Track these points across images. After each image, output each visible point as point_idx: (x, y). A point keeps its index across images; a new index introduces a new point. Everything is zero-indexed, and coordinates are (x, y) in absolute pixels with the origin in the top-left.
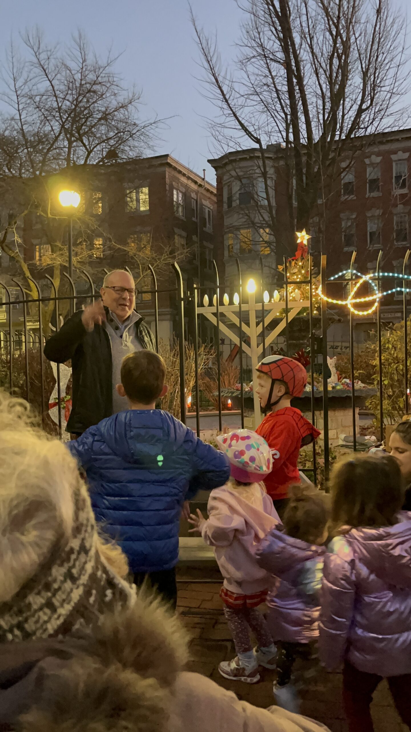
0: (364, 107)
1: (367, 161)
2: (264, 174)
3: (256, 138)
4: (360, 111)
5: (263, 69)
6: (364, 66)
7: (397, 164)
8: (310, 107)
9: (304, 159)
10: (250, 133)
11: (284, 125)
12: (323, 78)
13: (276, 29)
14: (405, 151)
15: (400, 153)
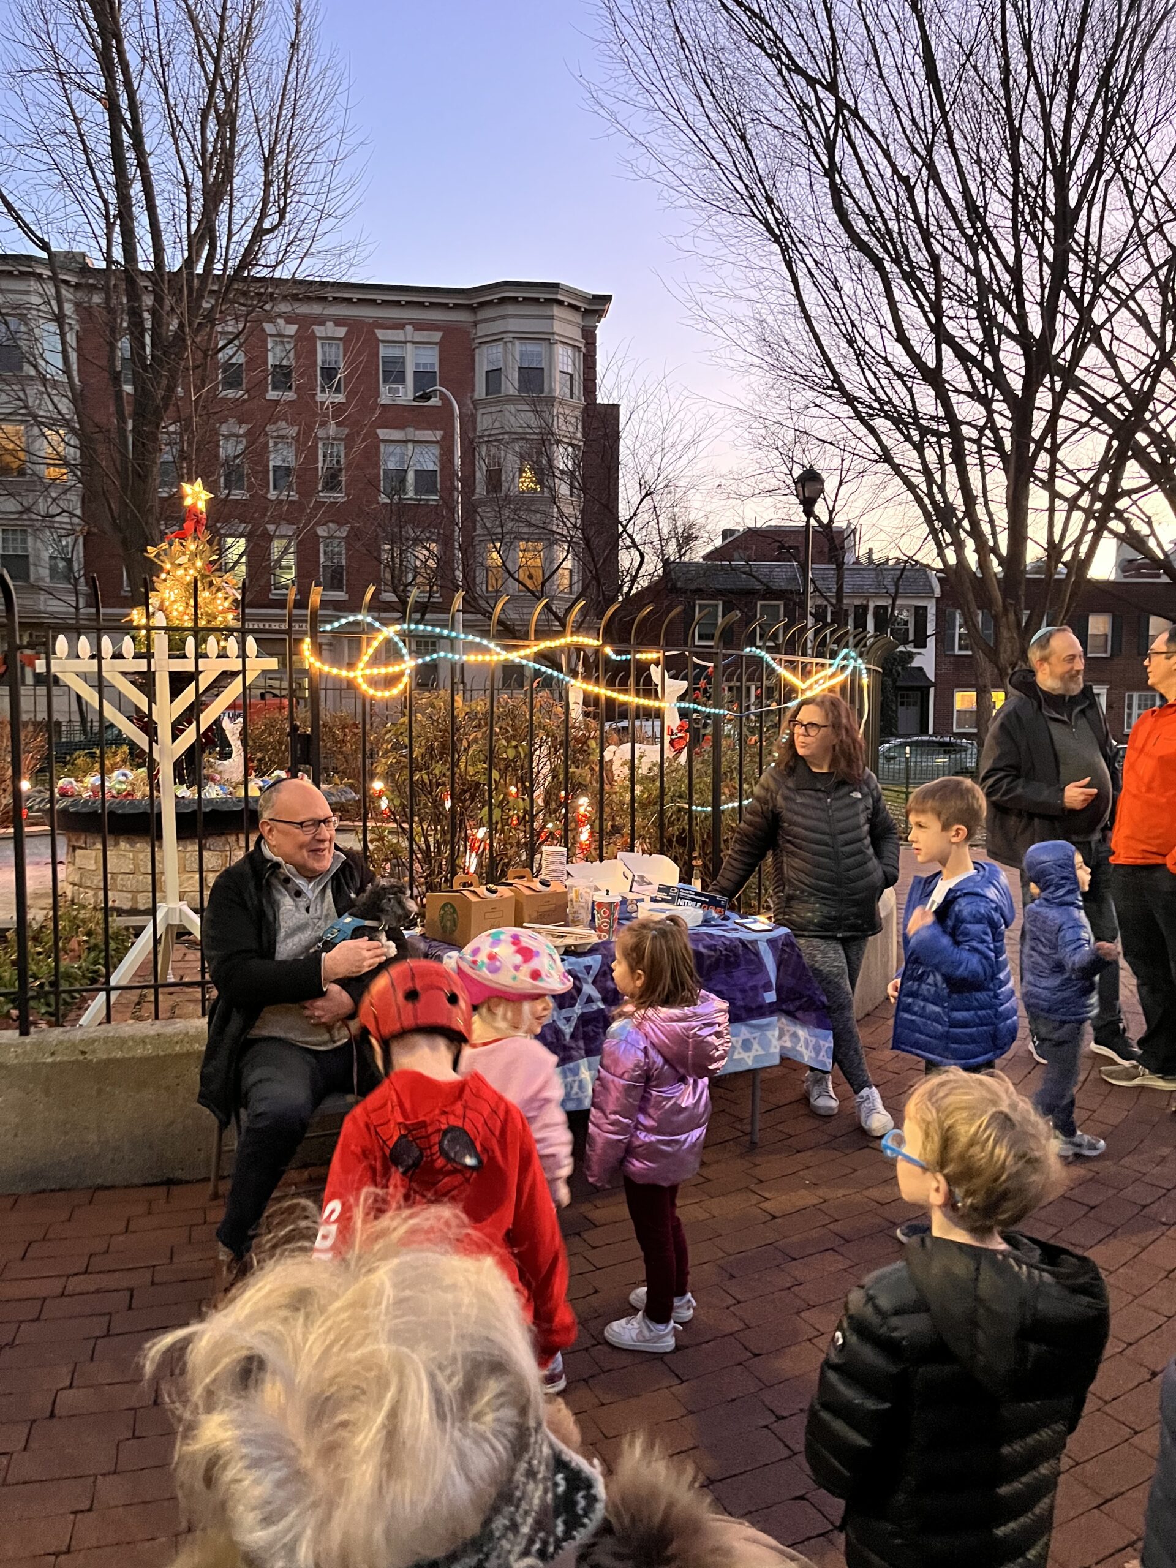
1: (269, 328)
3: (41, 240)
4: (259, 233)
6: (265, 144)
7: (323, 345)
9: (148, 301)
10: (27, 226)
11: (104, 226)
14: (339, 322)
15: (330, 324)
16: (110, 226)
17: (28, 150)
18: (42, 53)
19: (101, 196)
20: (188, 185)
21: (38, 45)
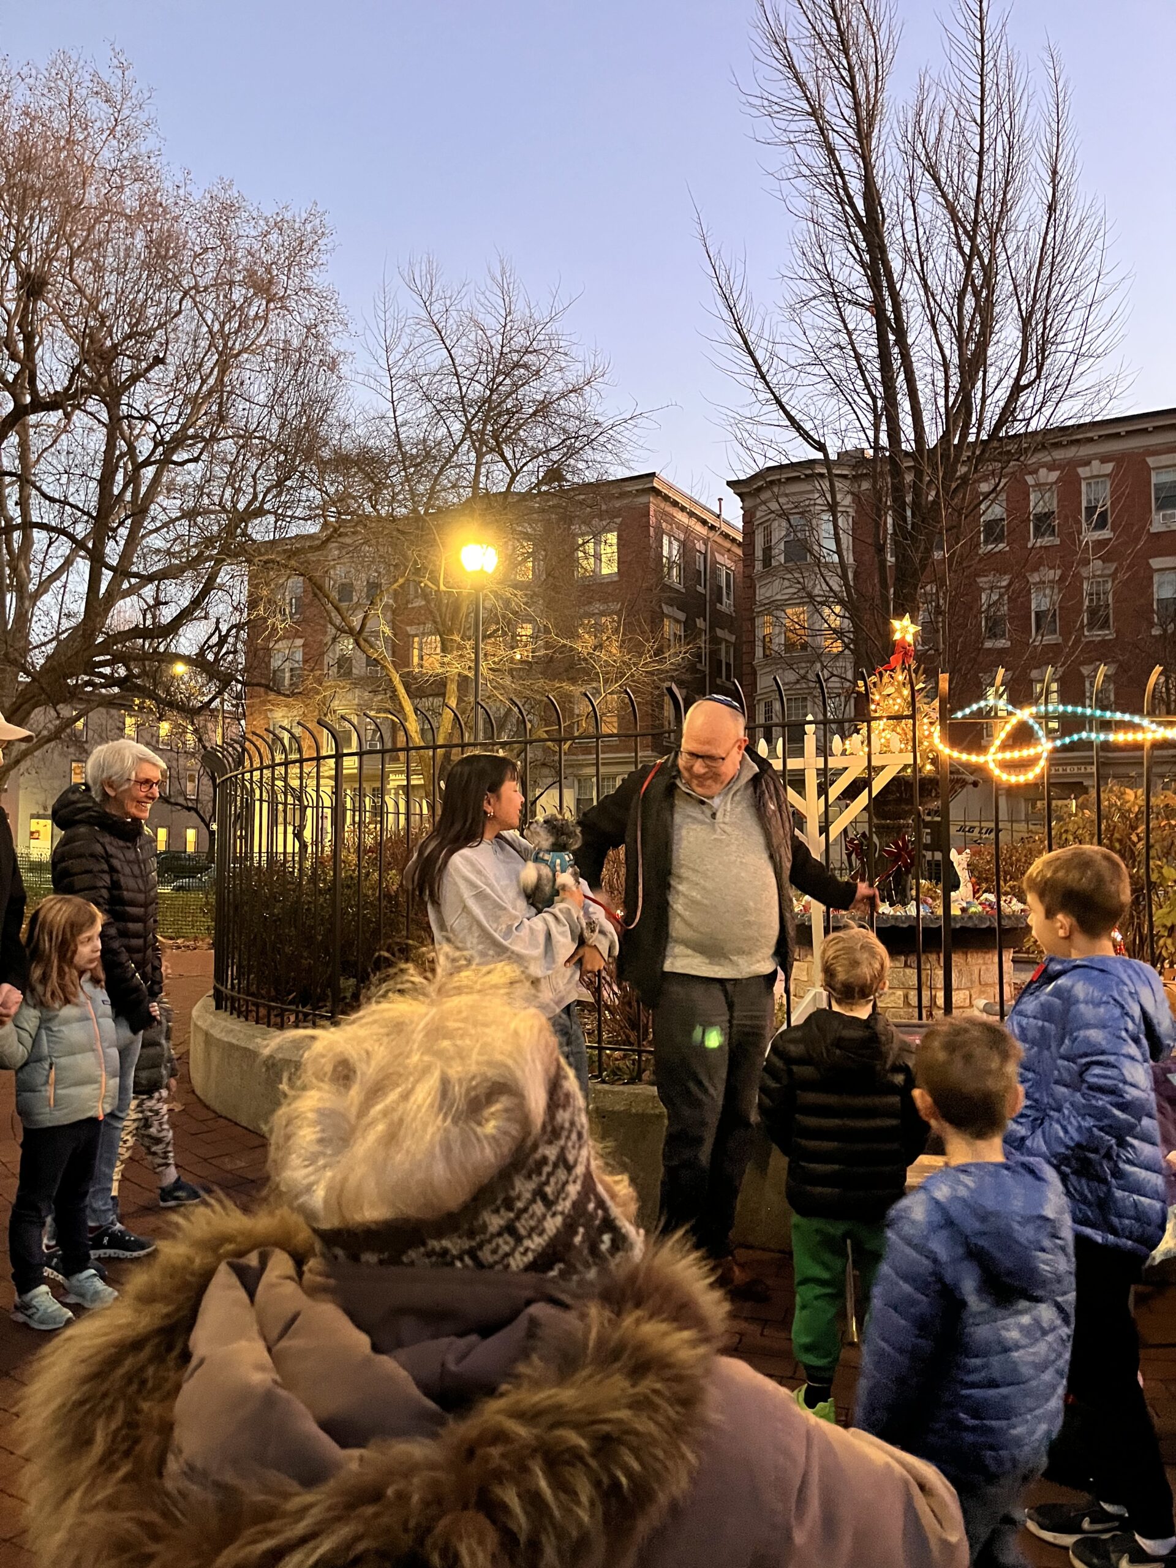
0: (1024, 381)
1: (1030, 480)
2: (833, 508)
3: (818, 443)
4: (1017, 389)
5: (830, 319)
6: (1023, 307)
7: (1089, 484)
8: (920, 385)
9: (909, 478)
10: (806, 433)
11: (871, 418)
12: (945, 331)
13: (857, 247)
14: (1104, 460)
15: (1095, 463)
16: (877, 417)
17: (809, 369)
18: (820, 283)
19: (870, 393)
20: (946, 365)
21: (816, 276)
